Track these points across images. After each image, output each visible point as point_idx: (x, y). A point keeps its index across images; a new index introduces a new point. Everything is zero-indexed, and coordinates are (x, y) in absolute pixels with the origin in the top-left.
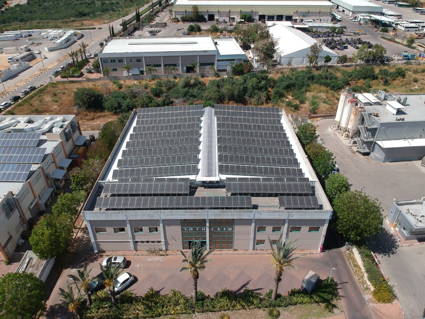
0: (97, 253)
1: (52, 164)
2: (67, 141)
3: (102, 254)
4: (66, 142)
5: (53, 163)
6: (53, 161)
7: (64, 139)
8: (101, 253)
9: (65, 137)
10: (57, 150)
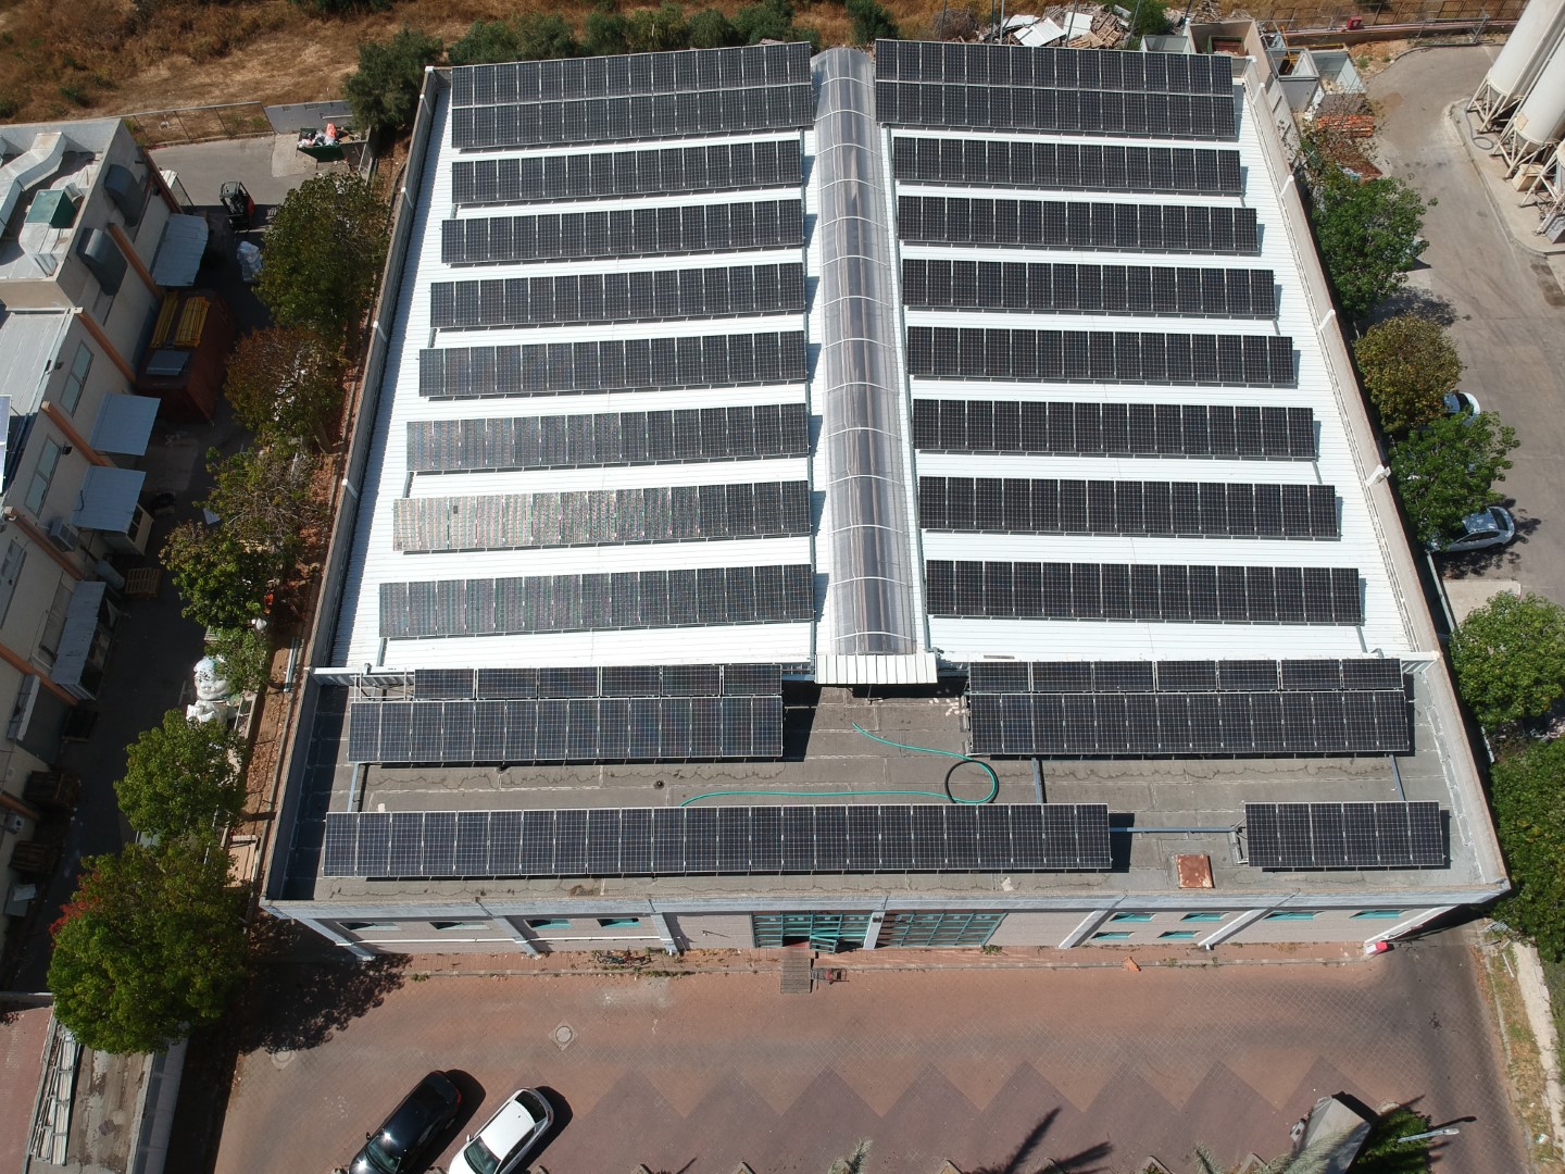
0: (370, 965)
1: (63, 457)
2: (107, 294)
3: (394, 970)
4: (107, 299)
5: (68, 451)
6: (62, 440)
7: (91, 287)
8: (392, 966)
9: (91, 276)
10: (71, 373)
